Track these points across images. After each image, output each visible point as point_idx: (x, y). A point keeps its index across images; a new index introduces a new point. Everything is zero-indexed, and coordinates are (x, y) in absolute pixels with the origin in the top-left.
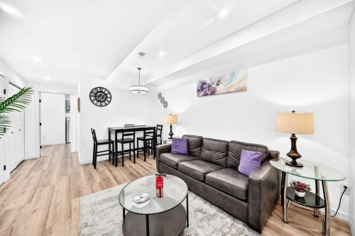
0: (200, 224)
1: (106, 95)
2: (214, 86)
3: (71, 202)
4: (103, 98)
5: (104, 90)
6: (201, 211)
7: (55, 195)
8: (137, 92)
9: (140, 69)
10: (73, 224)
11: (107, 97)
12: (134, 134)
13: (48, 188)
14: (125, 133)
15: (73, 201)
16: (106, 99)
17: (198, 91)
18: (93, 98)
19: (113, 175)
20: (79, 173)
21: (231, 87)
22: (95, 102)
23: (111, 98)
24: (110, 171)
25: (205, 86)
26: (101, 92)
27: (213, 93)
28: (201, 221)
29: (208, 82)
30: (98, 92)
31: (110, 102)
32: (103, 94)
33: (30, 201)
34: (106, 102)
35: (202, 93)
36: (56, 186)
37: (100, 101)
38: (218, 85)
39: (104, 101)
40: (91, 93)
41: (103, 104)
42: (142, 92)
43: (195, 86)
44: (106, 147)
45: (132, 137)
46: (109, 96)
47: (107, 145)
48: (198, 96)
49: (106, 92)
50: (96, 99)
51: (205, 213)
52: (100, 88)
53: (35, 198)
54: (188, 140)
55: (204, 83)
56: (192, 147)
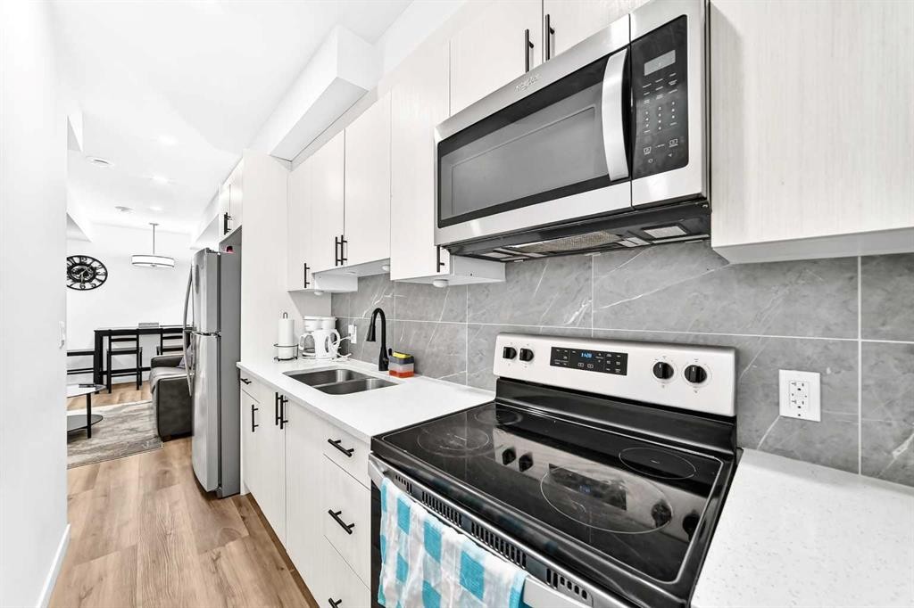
1: (94, 269)
4: (86, 275)
5: (89, 261)
8: (148, 266)
9: (155, 224)
11: (96, 274)
16: (93, 278)
23: (106, 274)
26: (83, 264)
30: (75, 265)
31: (103, 282)
32: (86, 267)
34: (94, 281)
37: (79, 281)
39: (90, 281)
41: (88, 285)
45: (133, 344)
46: (101, 271)
49: (95, 265)
50: (71, 277)
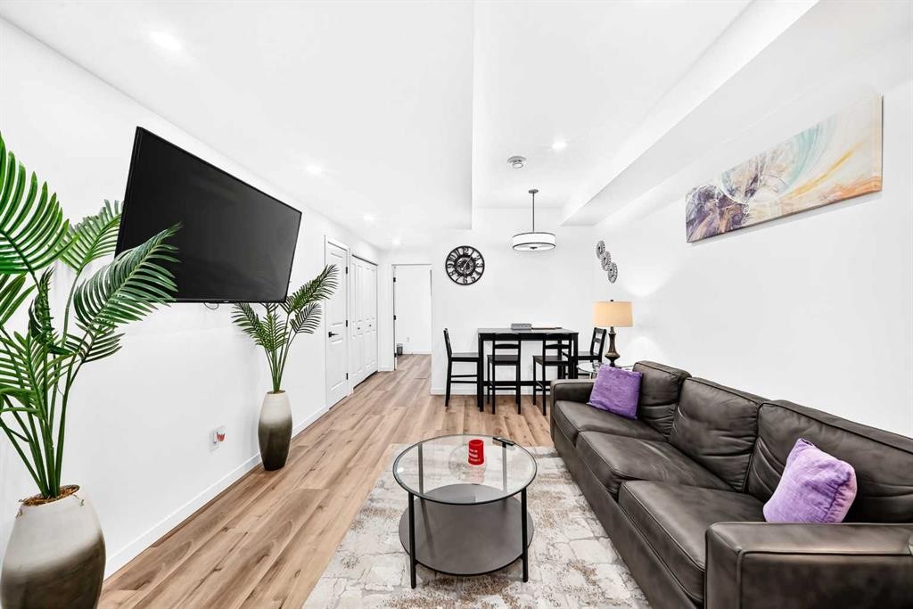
0: (556, 596)
1: (473, 260)
2: (738, 199)
3: (387, 445)
4: (468, 267)
5: (470, 252)
6: (587, 572)
7: (377, 430)
8: (527, 248)
9: (533, 192)
10: (373, 475)
11: (475, 266)
12: (518, 347)
13: (378, 417)
14: (497, 343)
15: (390, 446)
16: (474, 270)
17: (690, 223)
18: (451, 270)
19: (465, 425)
20: (422, 406)
21: (799, 191)
22: (455, 277)
23: (483, 266)
24: (467, 415)
25: (709, 205)
26: (465, 255)
27: (736, 225)
28: (568, 590)
29: (721, 189)
30: (460, 257)
31: (481, 274)
32: (468, 259)
33: (353, 428)
34: (474, 275)
35: (701, 230)
36: (387, 417)
37: (463, 275)
38: (751, 192)
39: (470, 274)
40: (448, 260)
41: (469, 280)
42: (540, 248)
43: (681, 209)
44: (472, 368)
45: (514, 352)
46: (479, 262)
47: (475, 364)
48: (691, 240)
49: (475, 255)
50: (456, 271)
51: (594, 583)
52: (463, 247)
53: (358, 427)
54: (642, 379)
55: (707, 195)
56: (650, 401)
